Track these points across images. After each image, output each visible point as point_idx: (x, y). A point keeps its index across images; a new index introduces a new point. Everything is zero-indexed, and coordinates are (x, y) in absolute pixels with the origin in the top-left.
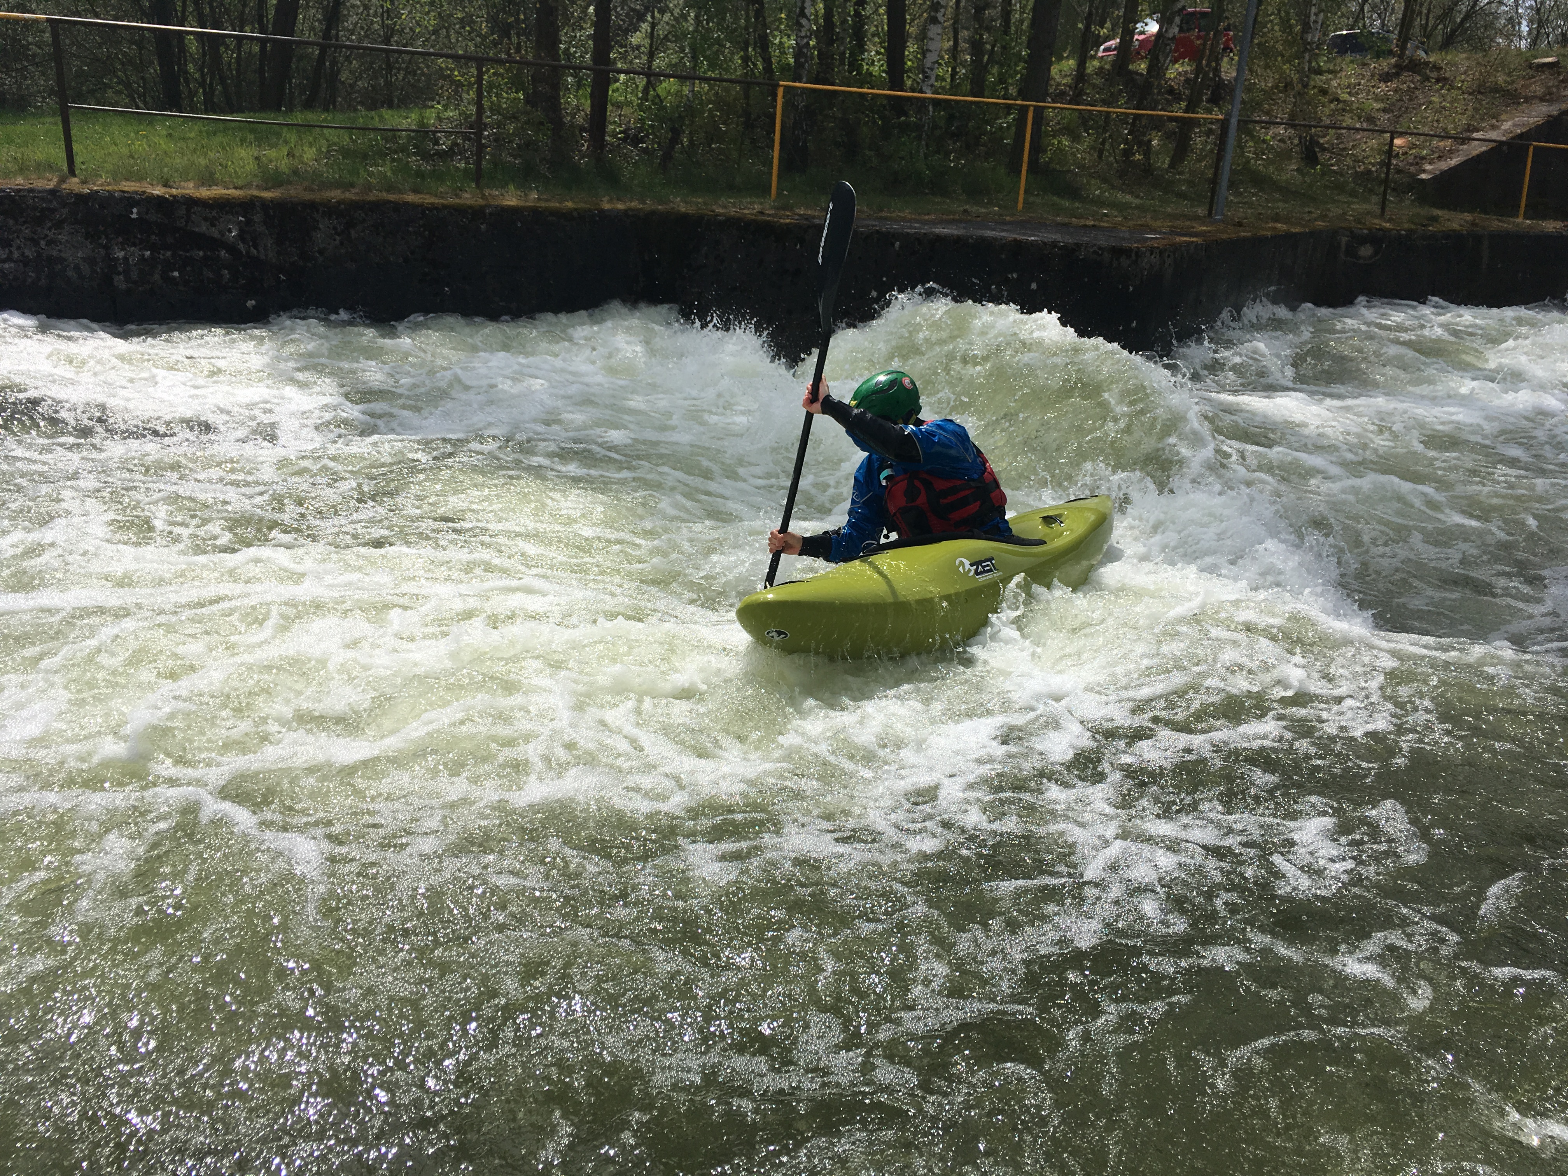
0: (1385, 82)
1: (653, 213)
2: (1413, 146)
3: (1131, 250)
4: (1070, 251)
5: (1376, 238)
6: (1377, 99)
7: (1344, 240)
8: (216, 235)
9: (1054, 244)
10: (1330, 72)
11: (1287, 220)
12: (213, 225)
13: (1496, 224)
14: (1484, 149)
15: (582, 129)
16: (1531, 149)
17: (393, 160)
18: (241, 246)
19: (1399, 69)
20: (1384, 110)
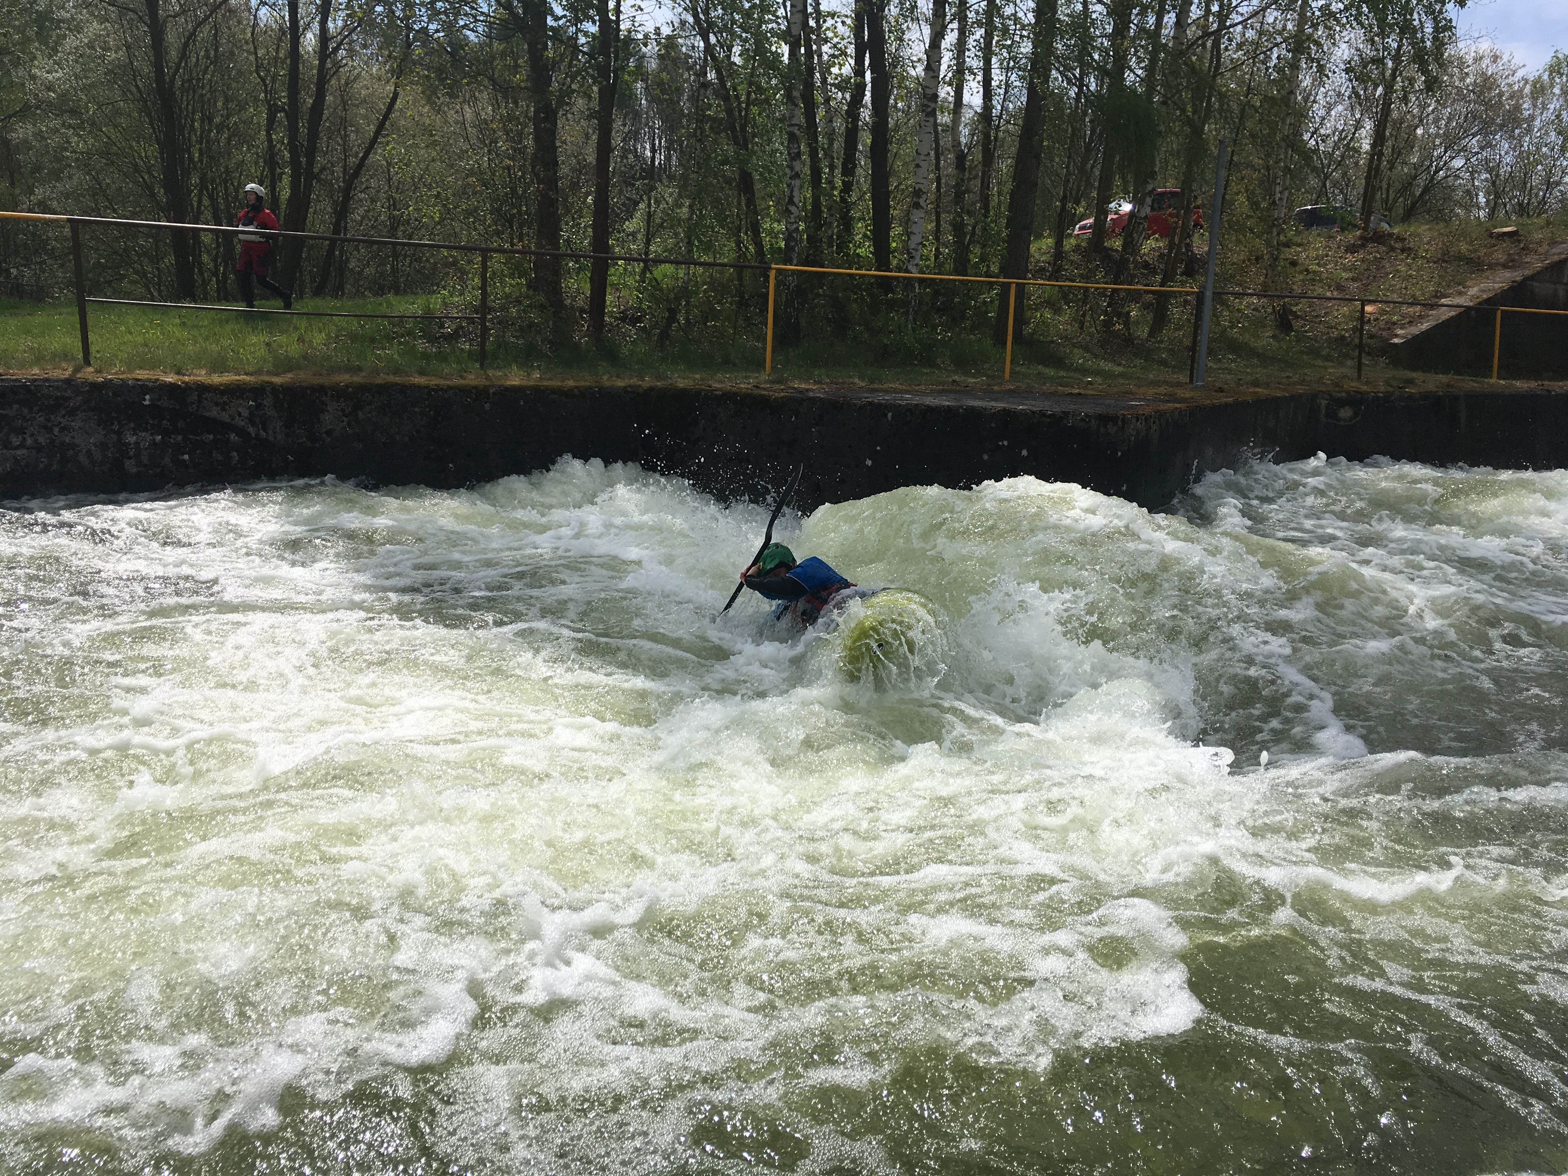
0: (1352, 253)
1: (651, 389)
2: (1383, 312)
3: (1117, 418)
4: (1057, 420)
5: (1355, 400)
6: (1345, 269)
7: (1324, 402)
8: (228, 420)
9: (1042, 414)
10: (1299, 245)
11: (1267, 385)
12: (223, 410)
13: (1469, 384)
14: (1453, 313)
15: (582, 311)
16: (1499, 313)
17: (400, 343)
18: (251, 430)
19: (1365, 241)
20: (1353, 279)
